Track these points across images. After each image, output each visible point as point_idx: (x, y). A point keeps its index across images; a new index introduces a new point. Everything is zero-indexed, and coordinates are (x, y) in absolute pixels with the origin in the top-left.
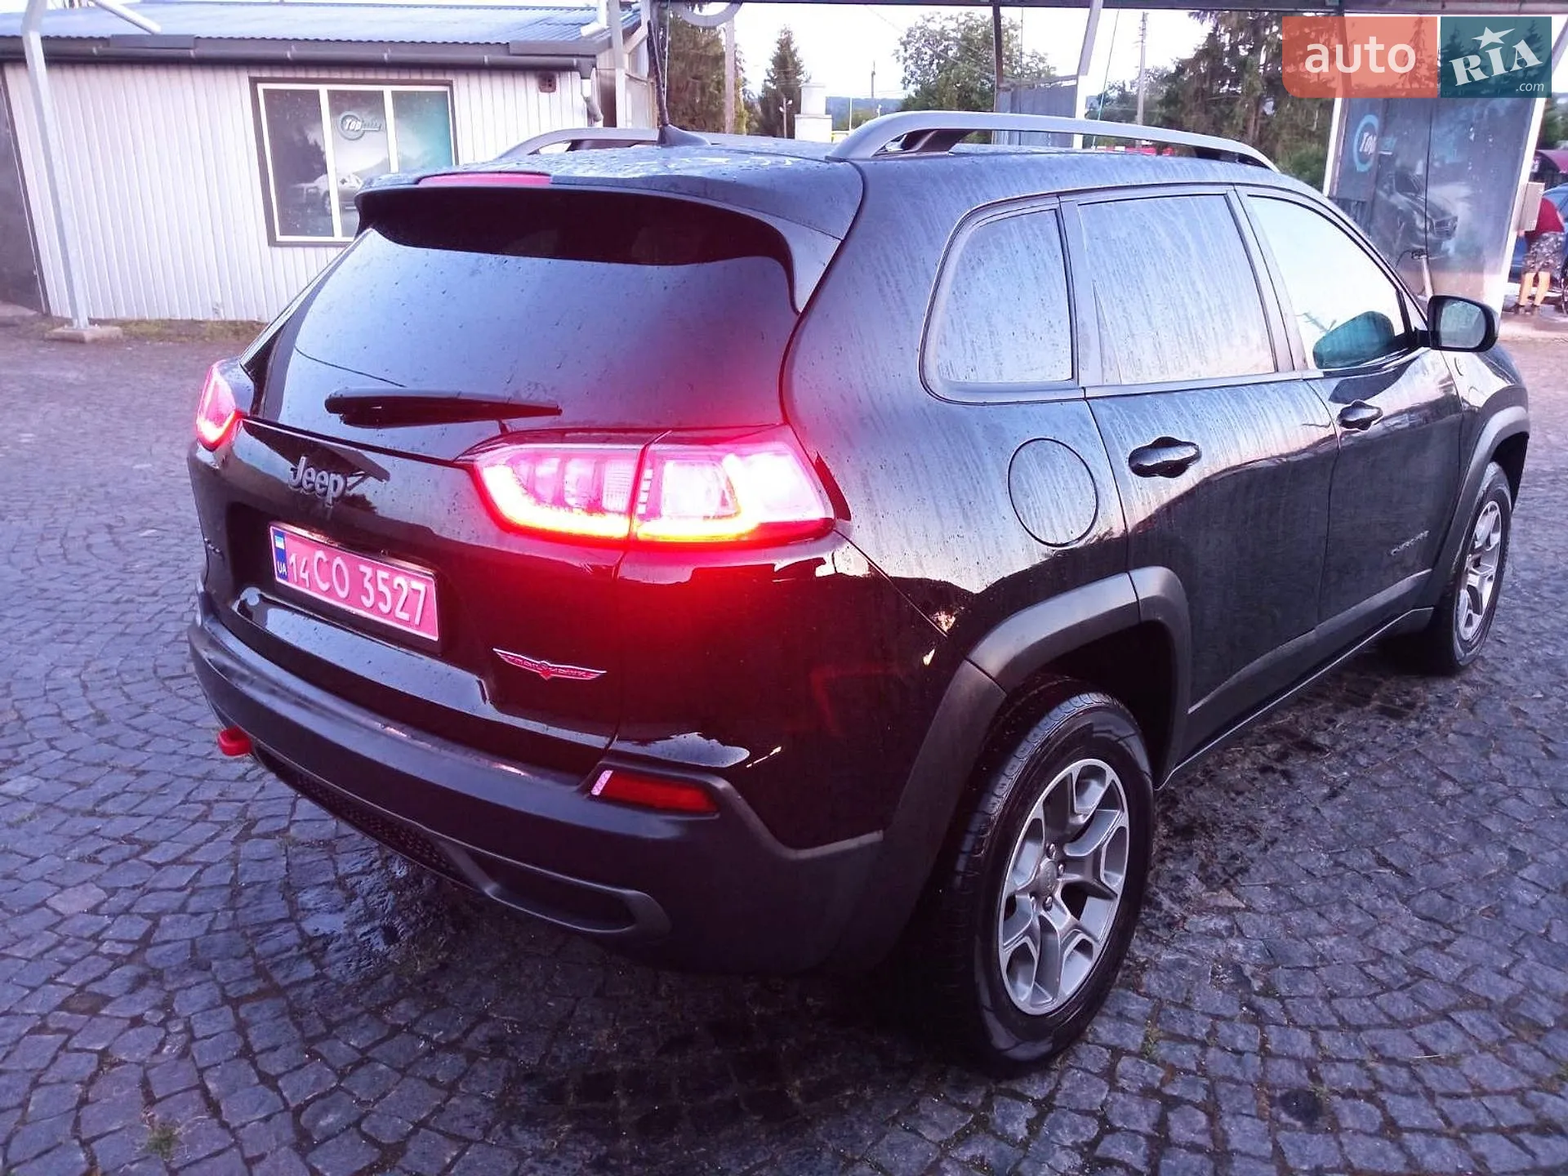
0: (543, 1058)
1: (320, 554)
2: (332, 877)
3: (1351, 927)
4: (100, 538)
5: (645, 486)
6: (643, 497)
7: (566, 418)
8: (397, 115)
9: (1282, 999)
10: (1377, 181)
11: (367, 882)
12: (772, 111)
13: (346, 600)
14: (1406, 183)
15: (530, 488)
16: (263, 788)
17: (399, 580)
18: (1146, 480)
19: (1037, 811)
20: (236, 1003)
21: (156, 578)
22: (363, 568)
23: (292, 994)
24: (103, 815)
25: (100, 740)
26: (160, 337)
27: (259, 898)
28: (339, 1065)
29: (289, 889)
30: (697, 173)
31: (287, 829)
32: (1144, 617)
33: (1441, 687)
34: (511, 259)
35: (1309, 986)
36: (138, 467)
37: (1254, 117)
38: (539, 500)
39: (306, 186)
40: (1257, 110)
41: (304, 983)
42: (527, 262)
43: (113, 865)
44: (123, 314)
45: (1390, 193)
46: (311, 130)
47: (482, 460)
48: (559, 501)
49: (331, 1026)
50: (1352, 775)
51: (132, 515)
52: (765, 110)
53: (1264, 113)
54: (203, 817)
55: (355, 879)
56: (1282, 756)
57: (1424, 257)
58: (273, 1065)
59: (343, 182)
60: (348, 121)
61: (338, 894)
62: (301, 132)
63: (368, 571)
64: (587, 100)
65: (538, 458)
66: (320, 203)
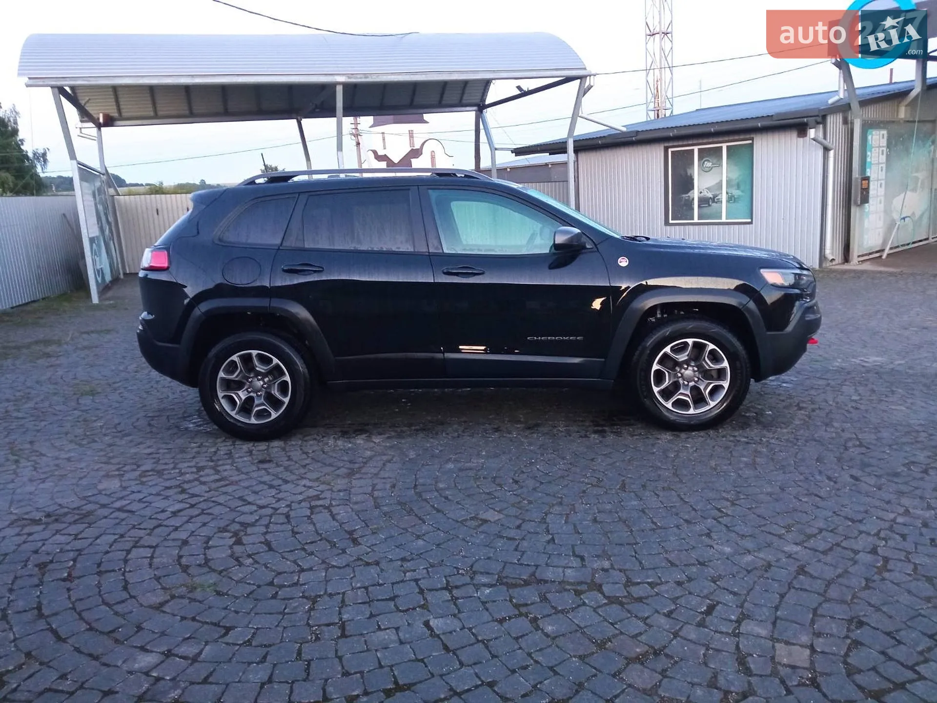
8: (728, 159)
19: (234, 358)
32: (270, 311)
46: (689, 169)
60: (706, 163)
62: (685, 170)
66: (689, 204)
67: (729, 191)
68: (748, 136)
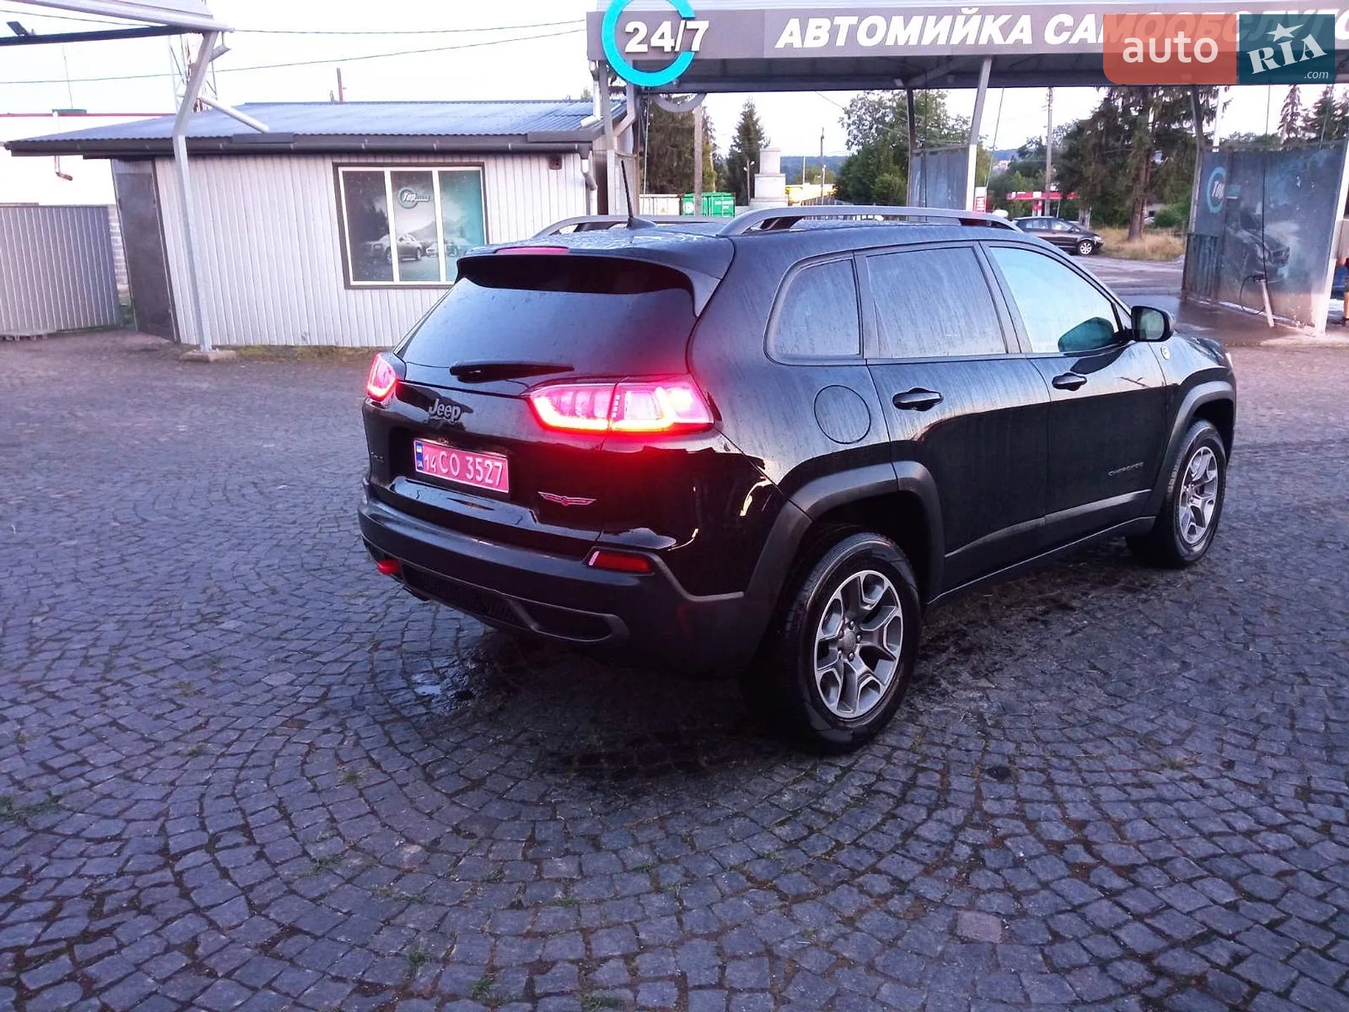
0: (560, 747)
1: (443, 453)
2: (430, 668)
3: (1061, 698)
4: (250, 491)
5: (616, 403)
6: (615, 409)
7: (577, 372)
8: (443, 188)
9: (1004, 729)
10: (1226, 221)
11: (451, 672)
12: (738, 171)
13: (457, 477)
14: (1249, 222)
15: (559, 408)
16: (382, 626)
17: (488, 462)
18: (904, 412)
19: (837, 594)
20: (382, 724)
21: (293, 514)
22: (468, 458)
23: (414, 720)
24: (286, 639)
25: (276, 602)
26: (264, 358)
27: (388, 678)
28: (445, 749)
29: (406, 675)
30: (645, 246)
31: (400, 646)
32: (900, 489)
33: (1171, 576)
34: (548, 293)
35: (1025, 724)
36: (265, 446)
37: (1144, 167)
38: (562, 413)
39: (373, 243)
40: (1148, 160)
41: (421, 715)
42: (554, 293)
43: (297, 663)
44: (234, 342)
45: (1237, 230)
46: (378, 201)
47: (533, 395)
48: (573, 413)
49: (437, 734)
50: (1090, 624)
51: (269, 477)
52: (732, 170)
53: (1154, 162)
54: (348, 641)
55: (444, 670)
56: (1046, 612)
57: (1263, 282)
58: (408, 748)
59: (401, 240)
60: (406, 194)
61: (435, 676)
62: (371, 203)
63: (471, 459)
64: (586, 175)
65: (562, 392)
66: (384, 256)
67: (449, 239)
68: (475, 160)
